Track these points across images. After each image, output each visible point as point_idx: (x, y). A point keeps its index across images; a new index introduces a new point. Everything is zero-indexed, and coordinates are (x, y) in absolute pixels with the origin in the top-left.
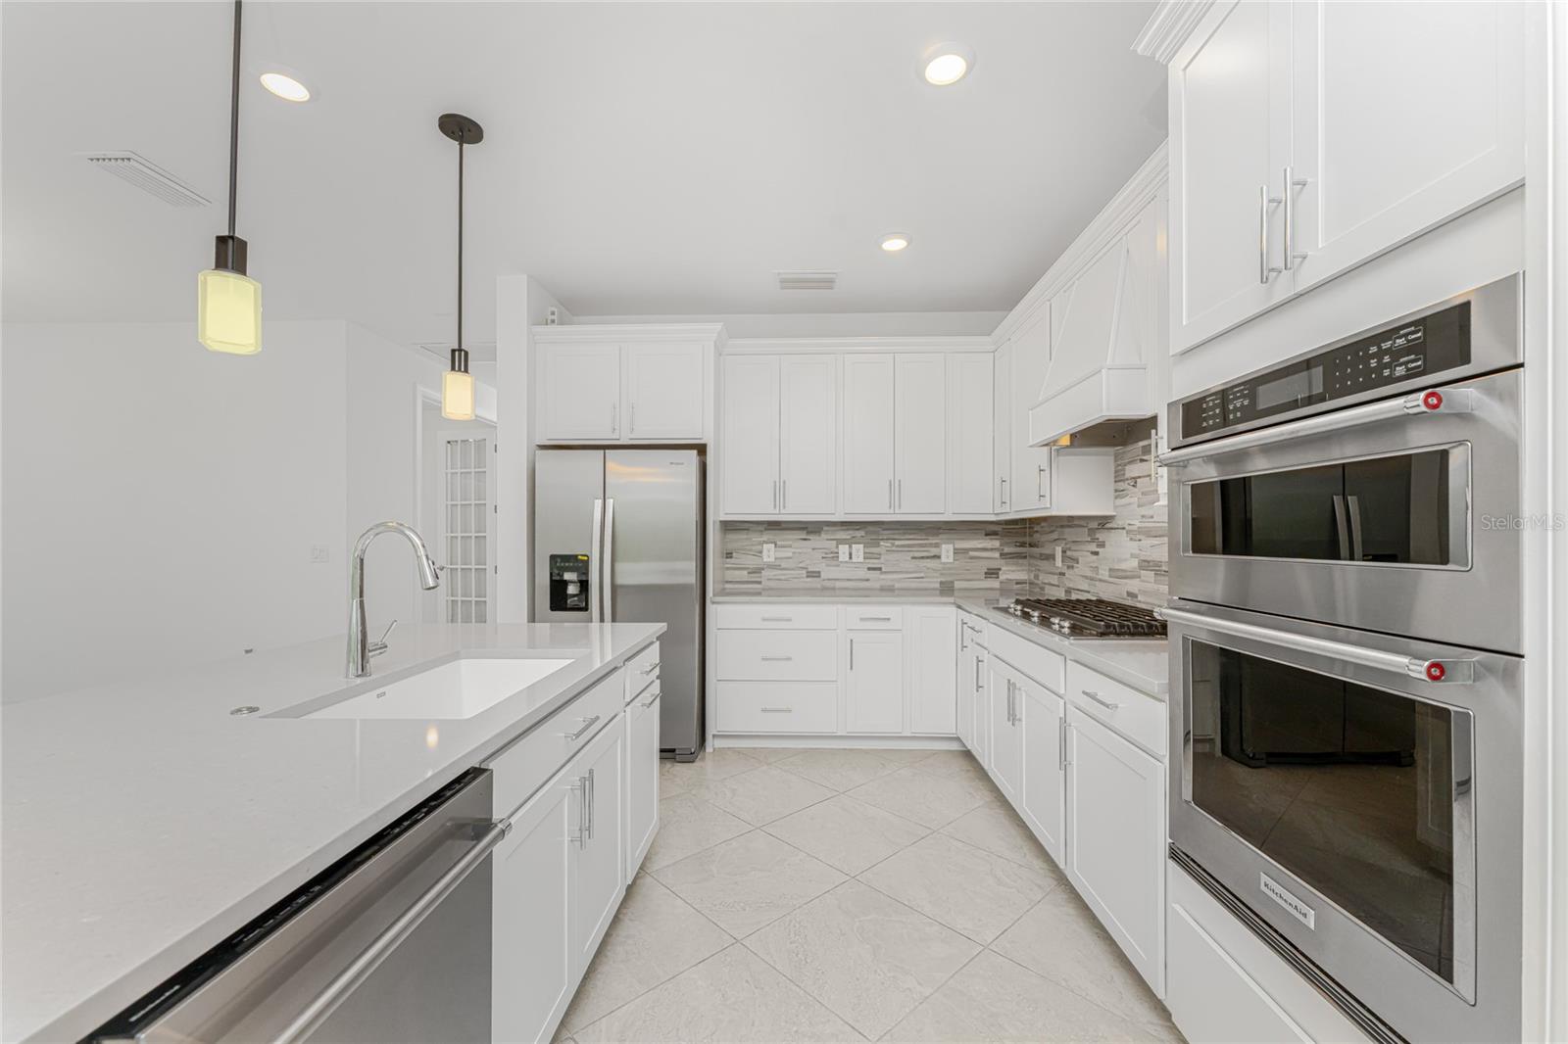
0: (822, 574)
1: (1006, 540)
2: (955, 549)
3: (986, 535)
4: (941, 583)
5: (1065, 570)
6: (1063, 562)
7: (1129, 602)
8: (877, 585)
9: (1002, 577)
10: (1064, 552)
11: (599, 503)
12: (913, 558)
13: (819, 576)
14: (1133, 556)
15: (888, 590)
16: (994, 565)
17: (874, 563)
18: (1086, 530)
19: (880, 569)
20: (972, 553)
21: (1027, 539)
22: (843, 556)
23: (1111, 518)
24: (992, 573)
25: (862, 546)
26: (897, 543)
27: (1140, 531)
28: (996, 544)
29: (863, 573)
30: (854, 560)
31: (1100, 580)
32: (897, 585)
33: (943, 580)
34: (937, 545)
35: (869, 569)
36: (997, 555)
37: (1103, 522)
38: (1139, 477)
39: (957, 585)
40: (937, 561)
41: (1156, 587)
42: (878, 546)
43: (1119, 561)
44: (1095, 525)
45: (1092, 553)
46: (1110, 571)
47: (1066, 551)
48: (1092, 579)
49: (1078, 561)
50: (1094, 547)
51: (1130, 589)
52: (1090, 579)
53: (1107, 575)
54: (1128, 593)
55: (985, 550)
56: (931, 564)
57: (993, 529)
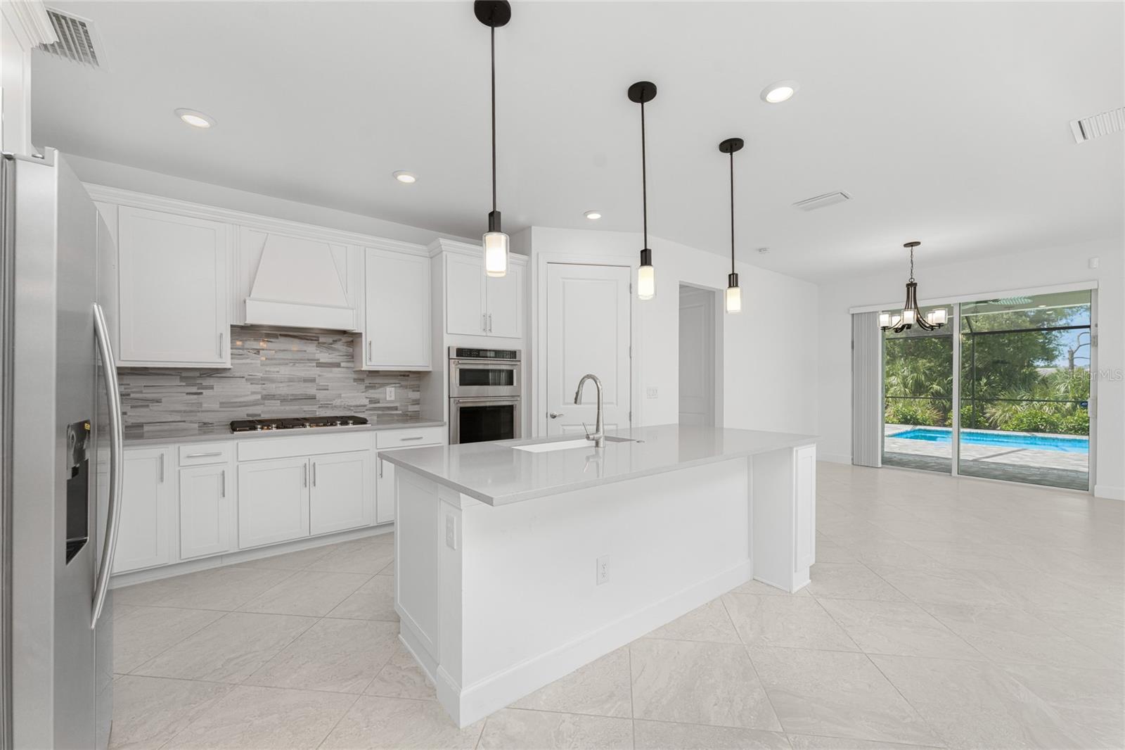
7: (251, 419)
14: (253, 393)
18: (179, 377)
23: (226, 370)
27: (263, 379)
37: (211, 373)
38: (263, 350)
41: (283, 408)
43: (237, 396)
44: (197, 374)
45: (187, 394)
46: (221, 403)
47: (129, 395)
48: (191, 412)
49: (158, 401)
50: (194, 390)
51: (250, 412)
52: (185, 412)
53: (216, 406)
54: (248, 415)
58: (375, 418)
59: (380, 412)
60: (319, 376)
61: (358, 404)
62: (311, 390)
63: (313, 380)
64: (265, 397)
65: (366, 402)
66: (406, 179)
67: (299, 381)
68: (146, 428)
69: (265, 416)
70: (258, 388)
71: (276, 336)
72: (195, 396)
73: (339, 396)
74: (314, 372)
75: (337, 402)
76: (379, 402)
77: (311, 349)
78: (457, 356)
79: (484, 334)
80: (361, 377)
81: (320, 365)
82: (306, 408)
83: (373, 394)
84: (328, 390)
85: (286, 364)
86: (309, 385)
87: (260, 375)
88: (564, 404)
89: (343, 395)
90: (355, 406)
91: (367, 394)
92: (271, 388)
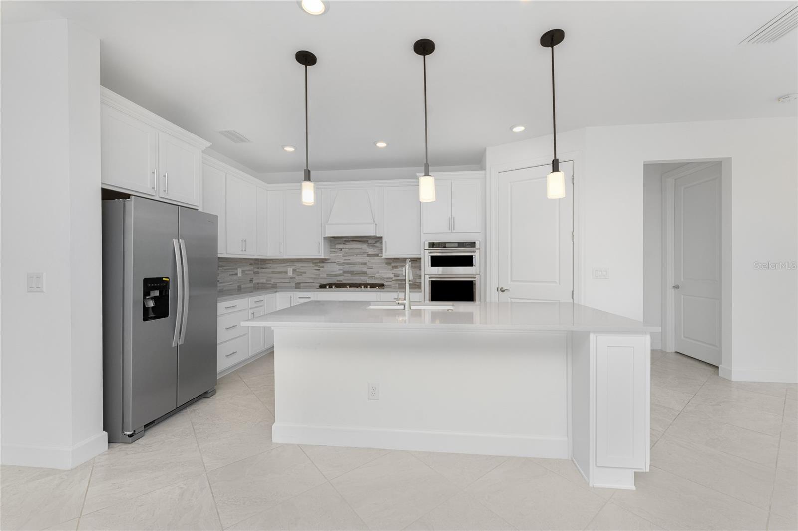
1: (255, 267)
2: (242, 271)
3: (250, 264)
4: (238, 286)
5: (295, 276)
6: (293, 273)
7: (338, 283)
9: (254, 282)
10: (293, 270)
11: (175, 242)
12: (230, 275)
14: (339, 270)
15: (221, 291)
16: (252, 277)
20: (246, 272)
21: (260, 266)
23: (329, 259)
24: (251, 281)
26: (225, 268)
27: (344, 263)
28: (252, 268)
31: (321, 278)
32: (225, 289)
33: (238, 285)
34: (237, 269)
36: (252, 273)
37: (323, 260)
38: (343, 248)
39: (243, 287)
40: (236, 276)
41: (352, 278)
43: (333, 272)
44: (318, 261)
45: (315, 270)
46: (327, 275)
47: (296, 270)
48: (316, 278)
49: (305, 273)
50: (317, 268)
51: (338, 280)
52: (314, 278)
53: (325, 276)
54: (337, 281)
55: (249, 271)
56: (235, 278)
57: (252, 261)
58: (397, 286)
59: (400, 282)
60: (368, 261)
61: (388, 277)
62: (365, 269)
63: (365, 264)
64: (345, 272)
65: (392, 276)
66: (381, 145)
67: (359, 264)
68: (301, 285)
69: (344, 282)
70: (341, 267)
71: (348, 241)
72: (317, 271)
73: (378, 273)
74: (366, 259)
75: (377, 276)
76: (399, 277)
77: (364, 246)
78: (429, 247)
79: (451, 231)
80: (390, 261)
81: (369, 255)
82: (362, 278)
83: (397, 271)
84: (372, 269)
85: (353, 255)
86: (363, 266)
87: (342, 261)
88: (512, 281)
89: (380, 272)
90: (387, 278)
91: (393, 272)
92: (347, 267)
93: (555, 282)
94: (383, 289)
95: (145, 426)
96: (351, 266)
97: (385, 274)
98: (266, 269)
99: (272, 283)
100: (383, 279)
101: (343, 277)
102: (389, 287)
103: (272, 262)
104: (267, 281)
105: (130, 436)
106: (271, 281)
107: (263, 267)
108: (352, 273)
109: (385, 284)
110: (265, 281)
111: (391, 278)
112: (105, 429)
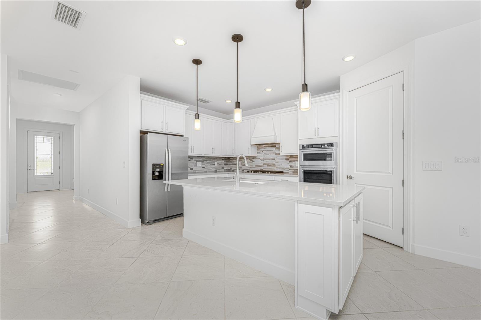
0: (194, 169)
1: (225, 161)
2: (217, 163)
4: (215, 170)
5: (242, 166)
6: (241, 165)
8: (204, 171)
9: (224, 169)
11: (166, 149)
12: (210, 165)
13: (193, 170)
15: (206, 172)
16: (223, 166)
17: (203, 166)
18: (249, 159)
19: (204, 167)
20: (220, 164)
21: (228, 161)
22: (198, 165)
23: (256, 157)
24: (223, 168)
25: (201, 162)
26: (208, 161)
28: (223, 162)
29: (201, 169)
30: (200, 165)
32: (208, 171)
33: (215, 169)
34: (214, 162)
35: (203, 167)
36: (223, 164)
37: (254, 158)
38: (264, 151)
39: (217, 170)
41: (267, 168)
42: (204, 162)
43: (258, 164)
44: (252, 158)
46: (256, 166)
50: (251, 162)
54: (261, 169)
55: (222, 163)
56: (213, 166)
57: (223, 159)
58: (292, 173)
59: (294, 171)
60: (276, 158)
62: (274, 162)
64: (264, 164)
65: (289, 167)
67: (271, 160)
68: (245, 171)
69: (264, 170)
70: (262, 162)
71: (266, 147)
72: (251, 164)
74: (274, 156)
75: (281, 166)
76: (293, 167)
77: (274, 149)
78: (302, 148)
79: (316, 137)
80: (288, 158)
81: (276, 154)
82: (273, 168)
83: (292, 164)
84: (278, 162)
85: (268, 155)
86: (273, 160)
87: (263, 158)
88: (357, 171)
89: (282, 164)
90: (286, 168)
91: (289, 164)
92: (265, 162)
93: (390, 173)
94: (283, 174)
95: (154, 221)
96: (268, 161)
97: (284, 165)
98: (230, 162)
99: (233, 169)
100: (284, 169)
101: (263, 167)
102: (287, 173)
103: (232, 159)
104: (230, 168)
105: (148, 222)
106: (232, 168)
107: (229, 161)
108: (268, 165)
109: (284, 171)
110: (229, 168)
111: (289, 168)
112: (140, 218)
